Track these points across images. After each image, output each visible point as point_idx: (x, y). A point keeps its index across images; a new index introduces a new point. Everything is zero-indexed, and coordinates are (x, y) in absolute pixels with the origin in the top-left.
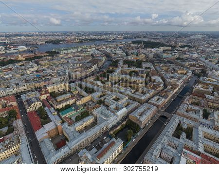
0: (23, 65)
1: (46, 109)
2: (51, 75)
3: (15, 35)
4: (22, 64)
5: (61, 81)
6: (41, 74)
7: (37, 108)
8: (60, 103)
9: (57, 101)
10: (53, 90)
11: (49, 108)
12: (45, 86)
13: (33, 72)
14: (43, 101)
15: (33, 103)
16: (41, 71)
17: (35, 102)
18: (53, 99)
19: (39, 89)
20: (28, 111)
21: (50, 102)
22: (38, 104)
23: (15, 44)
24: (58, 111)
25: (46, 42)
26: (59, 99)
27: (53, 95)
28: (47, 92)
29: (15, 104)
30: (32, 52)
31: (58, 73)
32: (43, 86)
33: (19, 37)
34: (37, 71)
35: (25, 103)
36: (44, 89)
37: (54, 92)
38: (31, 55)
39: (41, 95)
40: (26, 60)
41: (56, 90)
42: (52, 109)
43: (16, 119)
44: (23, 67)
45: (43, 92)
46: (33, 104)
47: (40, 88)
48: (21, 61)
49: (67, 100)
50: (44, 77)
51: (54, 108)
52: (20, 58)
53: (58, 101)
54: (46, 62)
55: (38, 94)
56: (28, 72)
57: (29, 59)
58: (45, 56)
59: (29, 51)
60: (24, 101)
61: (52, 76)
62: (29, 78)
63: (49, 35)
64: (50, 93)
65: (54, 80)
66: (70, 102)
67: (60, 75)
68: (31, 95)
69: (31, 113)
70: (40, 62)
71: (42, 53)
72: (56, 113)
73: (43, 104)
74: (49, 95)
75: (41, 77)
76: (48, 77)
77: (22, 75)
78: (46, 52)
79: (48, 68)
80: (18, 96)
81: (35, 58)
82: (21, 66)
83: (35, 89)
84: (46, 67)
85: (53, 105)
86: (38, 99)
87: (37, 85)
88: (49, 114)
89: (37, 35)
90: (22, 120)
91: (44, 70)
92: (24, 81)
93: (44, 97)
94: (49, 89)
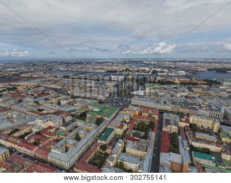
0: (176, 88)
1: (180, 138)
2: (200, 105)
3: (180, 61)
4: (176, 86)
5: (210, 117)
6: (190, 101)
7: (172, 131)
8: (198, 140)
9: (195, 137)
10: (195, 122)
11: (183, 138)
12: (188, 115)
13: (182, 96)
14: (179, 128)
15: (170, 124)
16: (190, 98)
17: (172, 124)
18: (191, 132)
19: (181, 115)
20: (163, 129)
21: (186, 133)
22: (174, 129)
23: (177, 69)
24: (192, 148)
25: (208, 70)
26: (199, 135)
27: (193, 128)
28: (187, 121)
29: (157, 117)
30: (189, 77)
31: (210, 106)
32: (186, 113)
33: (182, 63)
34: (186, 97)
35: (164, 122)
36: (186, 117)
37: (195, 125)
38: (188, 80)
39: (181, 121)
40: (181, 83)
41: (199, 125)
42: (185, 142)
43: (152, 130)
44: (175, 90)
45: (183, 119)
46: (170, 126)
47: (182, 113)
48: (176, 84)
49: (209, 142)
50: (191, 104)
51: (188, 143)
52: (177, 81)
53: (197, 137)
54: (200, 90)
55: (178, 119)
56: (178, 95)
57: (183, 84)
58: (200, 84)
59: (186, 76)
60: (164, 118)
61: (201, 107)
62: (176, 100)
63: (216, 63)
64: (190, 124)
65: (201, 112)
66: (213, 148)
67: (212, 110)
68: (172, 117)
69: (165, 132)
70: (193, 89)
71: (199, 81)
72: (188, 149)
73: (179, 131)
74: (188, 125)
75: (188, 103)
76: (195, 106)
77: (172, 96)
78: (204, 80)
79: (199, 97)
80: (161, 112)
81: (190, 83)
82: (175, 88)
83: (178, 112)
84: (198, 95)
85: (189, 138)
86: (176, 124)
87: (181, 110)
88: (180, 145)
89: (201, 62)
90: (156, 134)
91: (194, 98)
92: (171, 102)
93: (183, 124)
94: (191, 119)
